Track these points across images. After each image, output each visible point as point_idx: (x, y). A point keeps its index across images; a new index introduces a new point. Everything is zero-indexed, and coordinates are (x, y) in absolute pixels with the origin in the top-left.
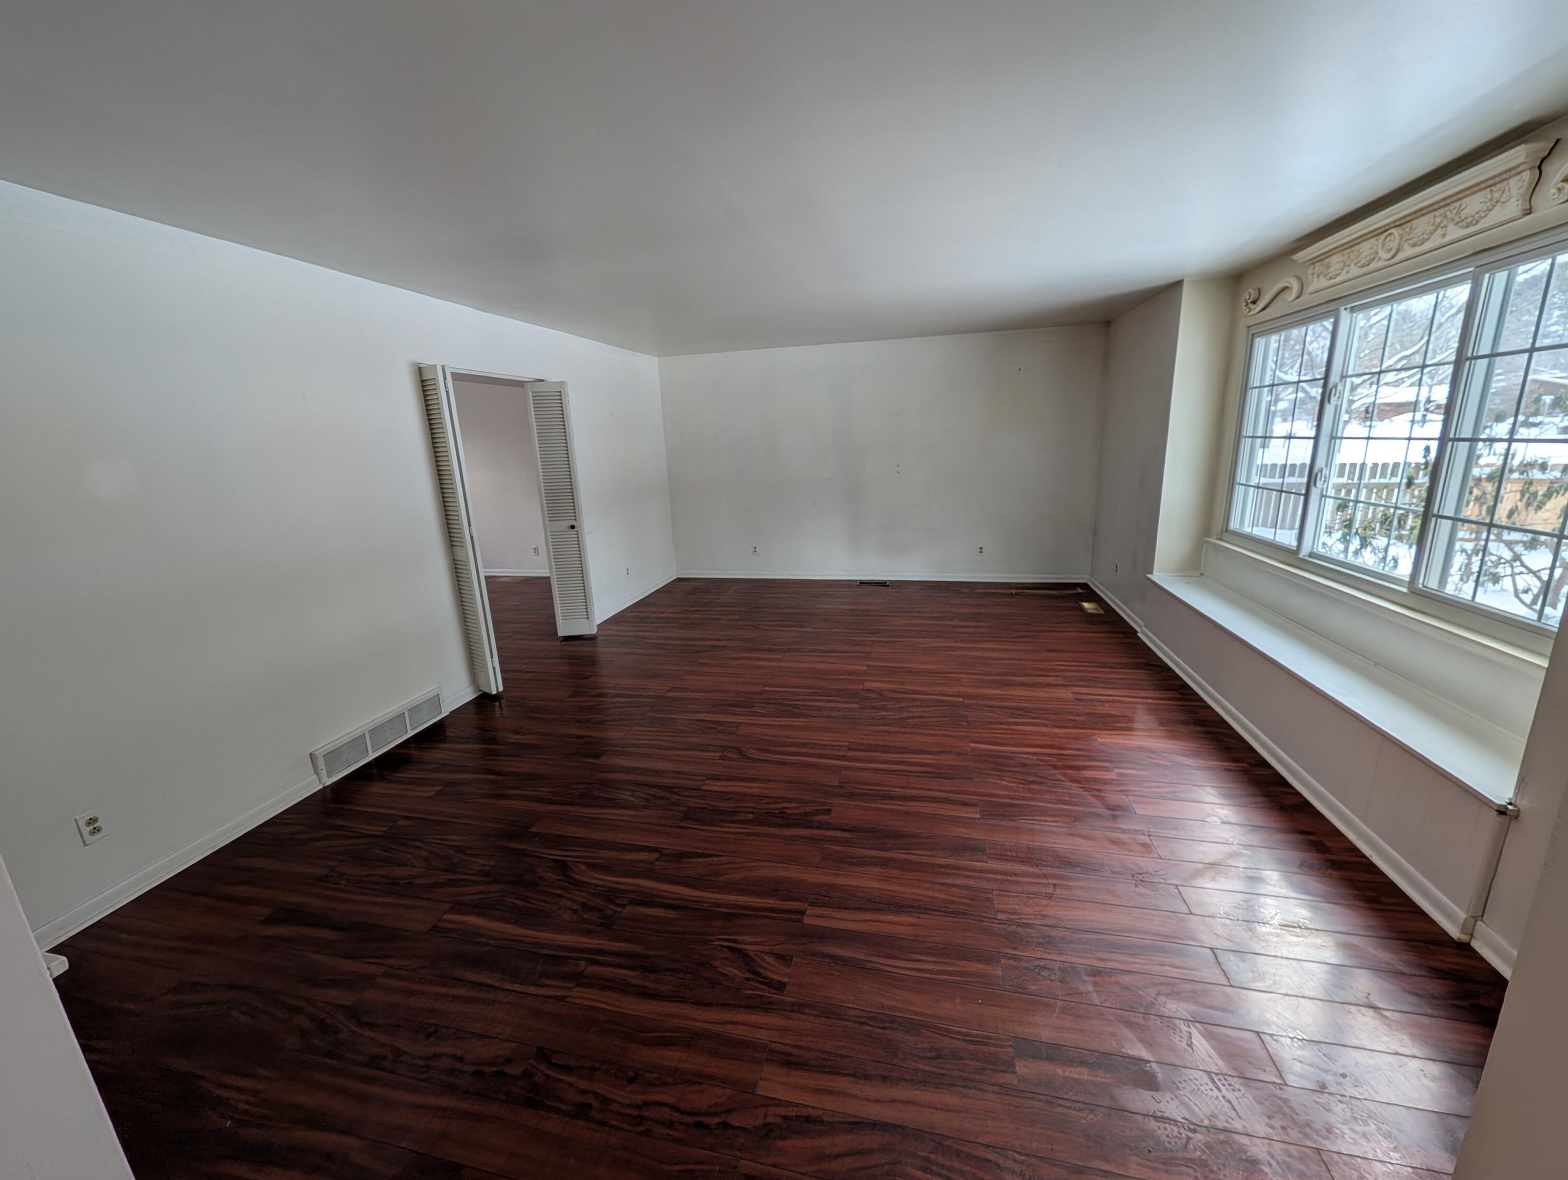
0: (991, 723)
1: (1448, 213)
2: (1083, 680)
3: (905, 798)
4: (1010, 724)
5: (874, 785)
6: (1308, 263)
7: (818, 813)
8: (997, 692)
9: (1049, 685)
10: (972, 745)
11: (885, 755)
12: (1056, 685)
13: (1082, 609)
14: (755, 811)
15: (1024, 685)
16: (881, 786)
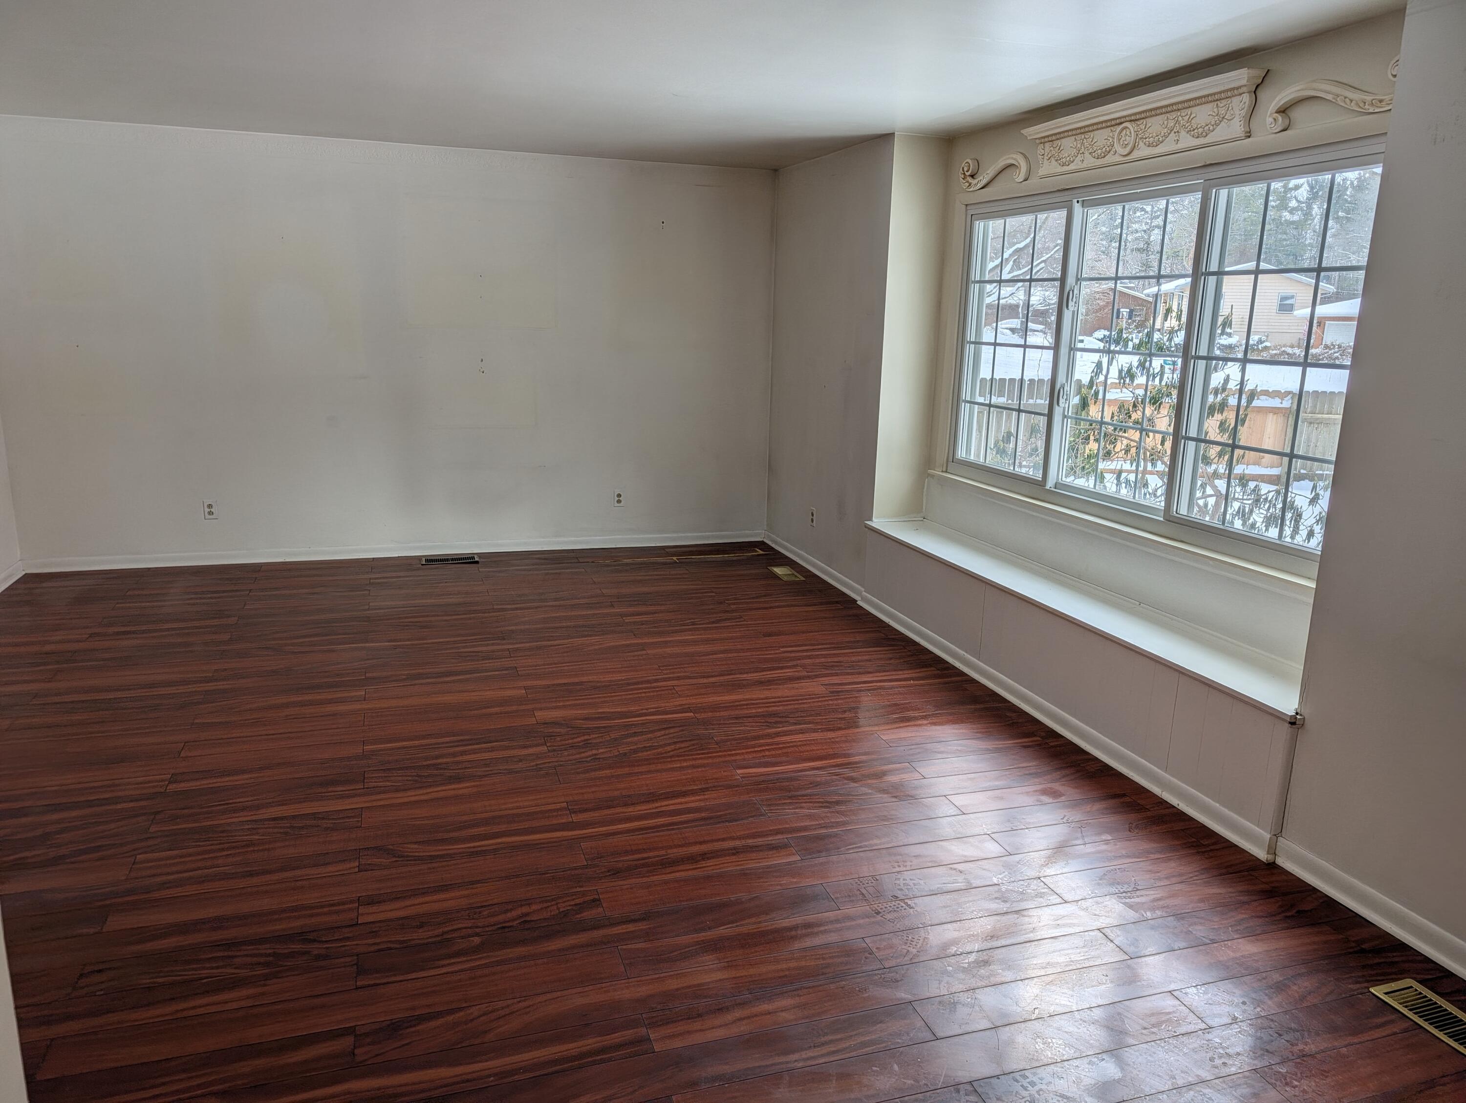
0: (748, 739)
1: (1180, 118)
2: (826, 667)
3: (692, 859)
4: (769, 736)
5: (638, 851)
6: (1038, 141)
7: (581, 907)
8: (734, 697)
9: (791, 679)
10: (739, 771)
11: (631, 809)
12: (799, 678)
13: (776, 577)
14: (477, 930)
15: (761, 683)
16: (650, 850)
